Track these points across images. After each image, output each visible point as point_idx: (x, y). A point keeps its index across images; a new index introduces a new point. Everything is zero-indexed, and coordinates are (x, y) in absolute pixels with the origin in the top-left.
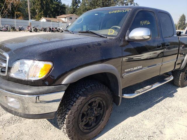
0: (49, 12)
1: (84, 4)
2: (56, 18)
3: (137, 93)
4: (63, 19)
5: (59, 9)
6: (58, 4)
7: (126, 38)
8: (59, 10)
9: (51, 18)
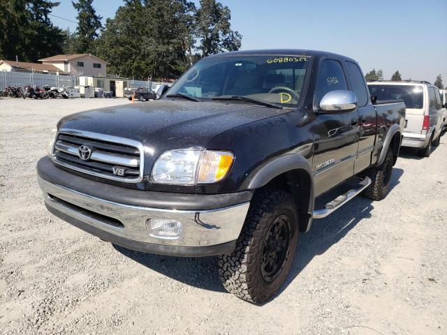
0: (17, 48)
1: (111, 30)
2: (41, 62)
3: (331, 208)
4: (60, 65)
5: (45, 40)
6: (43, 28)
7: (315, 108)
8: (44, 42)
9: (24, 61)
